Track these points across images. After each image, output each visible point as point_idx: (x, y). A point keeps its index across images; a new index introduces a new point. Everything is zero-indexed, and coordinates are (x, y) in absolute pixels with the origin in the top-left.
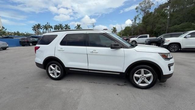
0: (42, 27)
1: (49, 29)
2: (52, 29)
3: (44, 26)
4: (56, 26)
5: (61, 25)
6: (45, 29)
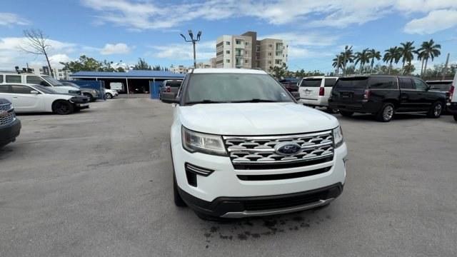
0: (353, 58)
1: (370, 60)
2: (379, 59)
3: (359, 54)
4: (392, 51)
5: (408, 46)
6: (360, 62)
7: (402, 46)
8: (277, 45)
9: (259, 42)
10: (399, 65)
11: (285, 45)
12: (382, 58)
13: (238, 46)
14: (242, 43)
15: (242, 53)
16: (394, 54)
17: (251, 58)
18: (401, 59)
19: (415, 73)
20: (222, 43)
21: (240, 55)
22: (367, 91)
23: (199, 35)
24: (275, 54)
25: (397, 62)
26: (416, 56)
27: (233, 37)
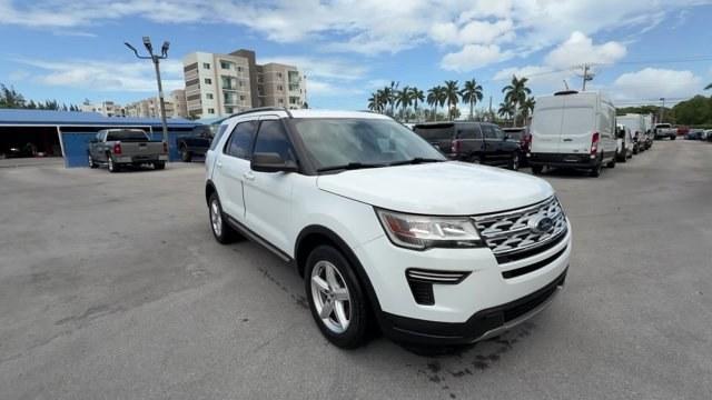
0: (393, 99)
1: (413, 101)
2: (422, 100)
3: (400, 93)
4: (436, 90)
5: (452, 85)
6: (401, 103)
7: (446, 86)
8: (290, 74)
9: (260, 69)
10: (444, 110)
11: (301, 74)
12: (426, 99)
13: (226, 72)
14: (232, 67)
15: (233, 83)
16: (438, 95)
17: (249, 93)
18: (446, 101)
19: (461, 118)
20: (195, 66)
21: (230, 87)
22: (455, 142)
23: (165, 49)
24: (287, 88)
25: (442, 104)
26: (460, 98)
27: (215, 57)
